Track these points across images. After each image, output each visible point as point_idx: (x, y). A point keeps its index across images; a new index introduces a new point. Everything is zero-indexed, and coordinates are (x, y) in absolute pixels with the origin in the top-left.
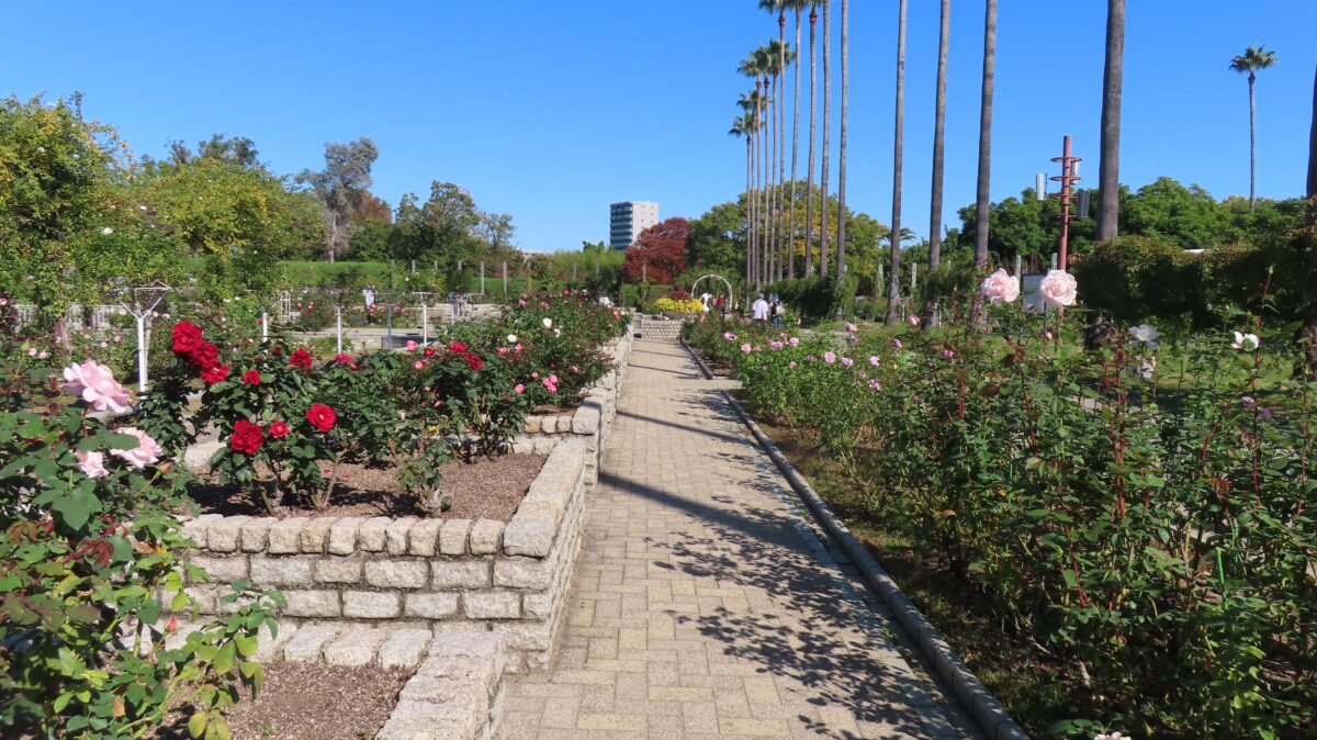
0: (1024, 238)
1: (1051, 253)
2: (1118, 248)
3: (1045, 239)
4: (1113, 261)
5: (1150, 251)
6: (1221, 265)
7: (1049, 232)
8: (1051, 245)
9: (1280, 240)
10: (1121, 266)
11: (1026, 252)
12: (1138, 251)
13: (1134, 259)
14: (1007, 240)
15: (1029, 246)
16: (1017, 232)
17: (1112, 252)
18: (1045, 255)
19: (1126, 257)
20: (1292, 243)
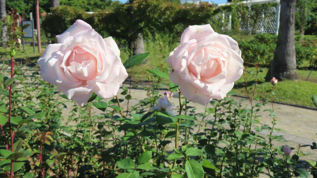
0: (19, 6)
1: (29, 13)
2: (62, 10)
3: (26, 7)
4: (59, 16)
5: (74, 12)
6: (100, 18)
7: (28, 4)
8: (29, 9)
9: (122, 9)
10: (63, 18)
11: (20, 12)
12: (69, 12)
13: (68, 15)
14: (12, 7)
15: (21, 10)
16: (16, 4)
17: (59, 12)
18: (27, 13)
19: (64, 14)
20: (126, 10)
